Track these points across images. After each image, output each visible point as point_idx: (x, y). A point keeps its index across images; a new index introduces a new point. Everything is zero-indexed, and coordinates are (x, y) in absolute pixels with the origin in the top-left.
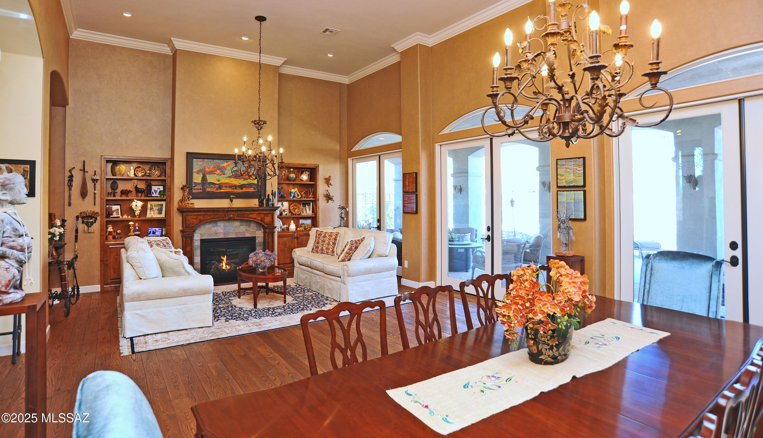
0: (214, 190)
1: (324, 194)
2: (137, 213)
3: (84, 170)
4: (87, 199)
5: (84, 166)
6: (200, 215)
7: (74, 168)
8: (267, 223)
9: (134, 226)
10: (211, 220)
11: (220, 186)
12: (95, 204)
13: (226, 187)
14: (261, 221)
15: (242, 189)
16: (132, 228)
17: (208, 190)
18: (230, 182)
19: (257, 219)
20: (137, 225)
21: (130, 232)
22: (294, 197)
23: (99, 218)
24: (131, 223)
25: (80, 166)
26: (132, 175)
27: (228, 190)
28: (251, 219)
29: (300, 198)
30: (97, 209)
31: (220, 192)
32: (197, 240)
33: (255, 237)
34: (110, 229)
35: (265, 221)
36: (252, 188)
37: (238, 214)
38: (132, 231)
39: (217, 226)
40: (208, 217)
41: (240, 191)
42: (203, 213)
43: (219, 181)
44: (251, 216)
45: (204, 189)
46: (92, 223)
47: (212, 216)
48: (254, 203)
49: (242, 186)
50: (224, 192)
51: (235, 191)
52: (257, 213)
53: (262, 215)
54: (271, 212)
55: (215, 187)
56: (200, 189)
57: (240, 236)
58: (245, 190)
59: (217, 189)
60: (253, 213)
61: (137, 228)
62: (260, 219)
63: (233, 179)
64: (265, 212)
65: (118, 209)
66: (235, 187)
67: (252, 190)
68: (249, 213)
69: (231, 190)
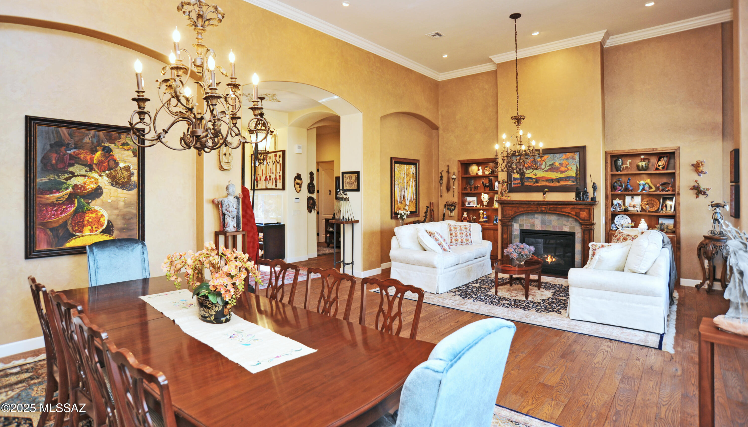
0: (532, 184)
1: (689, 187)
2: (485, 204)
3: (448, 172)
4: (449, 192)
5: (448, 169)
6: (515, 207)
7: (443, 171)
8: (583, 218)
9: (483, 214)
10: (524, 212)
11: (537, 180)
12: (454, 196)
13: (543, 181)
14: (576, 215)
15: (559, 182)
16: (481, 215)
17: (526, 184)
18: (546, 176)
19: (572, 214)
20: (485, 213)
21: (480, 218)
22: (643, 189)
23: (457, 206)
24: (481, 212)
25: (446, 170)
26: (480, 173)
27: (544, 184)
28: (564, 214)
29: (654, 191)
30: (456, 200)
31: (537, 186)
32: (516, 230)
33: (574, 233)
34: (465, 215)
35: (581, 216)
36: (570, 181)
37: (550, 208)
38: (482, 217)
39: (534, 217)
40: (522, 209)
41: (557, 184)
42: (517, 205)
43: (536, 175)
44: (565, 210)
45: (522, 184)
46: (453, 210)
47: (526, 209)
48: (571, 197)
49: (559, 180)
50: (541, 186)
51: (552, 184)
52: (571, 207)
53: (577, 210)
54: (588, 207)
55: (532, 181)
56: (519, 184)
57: (558, 230)
58: (562, 183)
59: (534, 183)
60: (567, 207)
61: (485, 216)
62: (574, 213)
63: (549, 172)
64: (580, 207)
65: (475, 201)
66: (552, 180)
67: (570, 183)
68: (562, 207)
69: (547, 184)
